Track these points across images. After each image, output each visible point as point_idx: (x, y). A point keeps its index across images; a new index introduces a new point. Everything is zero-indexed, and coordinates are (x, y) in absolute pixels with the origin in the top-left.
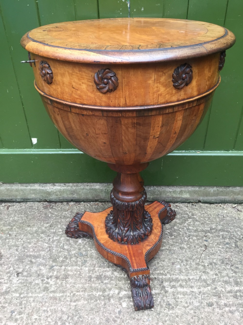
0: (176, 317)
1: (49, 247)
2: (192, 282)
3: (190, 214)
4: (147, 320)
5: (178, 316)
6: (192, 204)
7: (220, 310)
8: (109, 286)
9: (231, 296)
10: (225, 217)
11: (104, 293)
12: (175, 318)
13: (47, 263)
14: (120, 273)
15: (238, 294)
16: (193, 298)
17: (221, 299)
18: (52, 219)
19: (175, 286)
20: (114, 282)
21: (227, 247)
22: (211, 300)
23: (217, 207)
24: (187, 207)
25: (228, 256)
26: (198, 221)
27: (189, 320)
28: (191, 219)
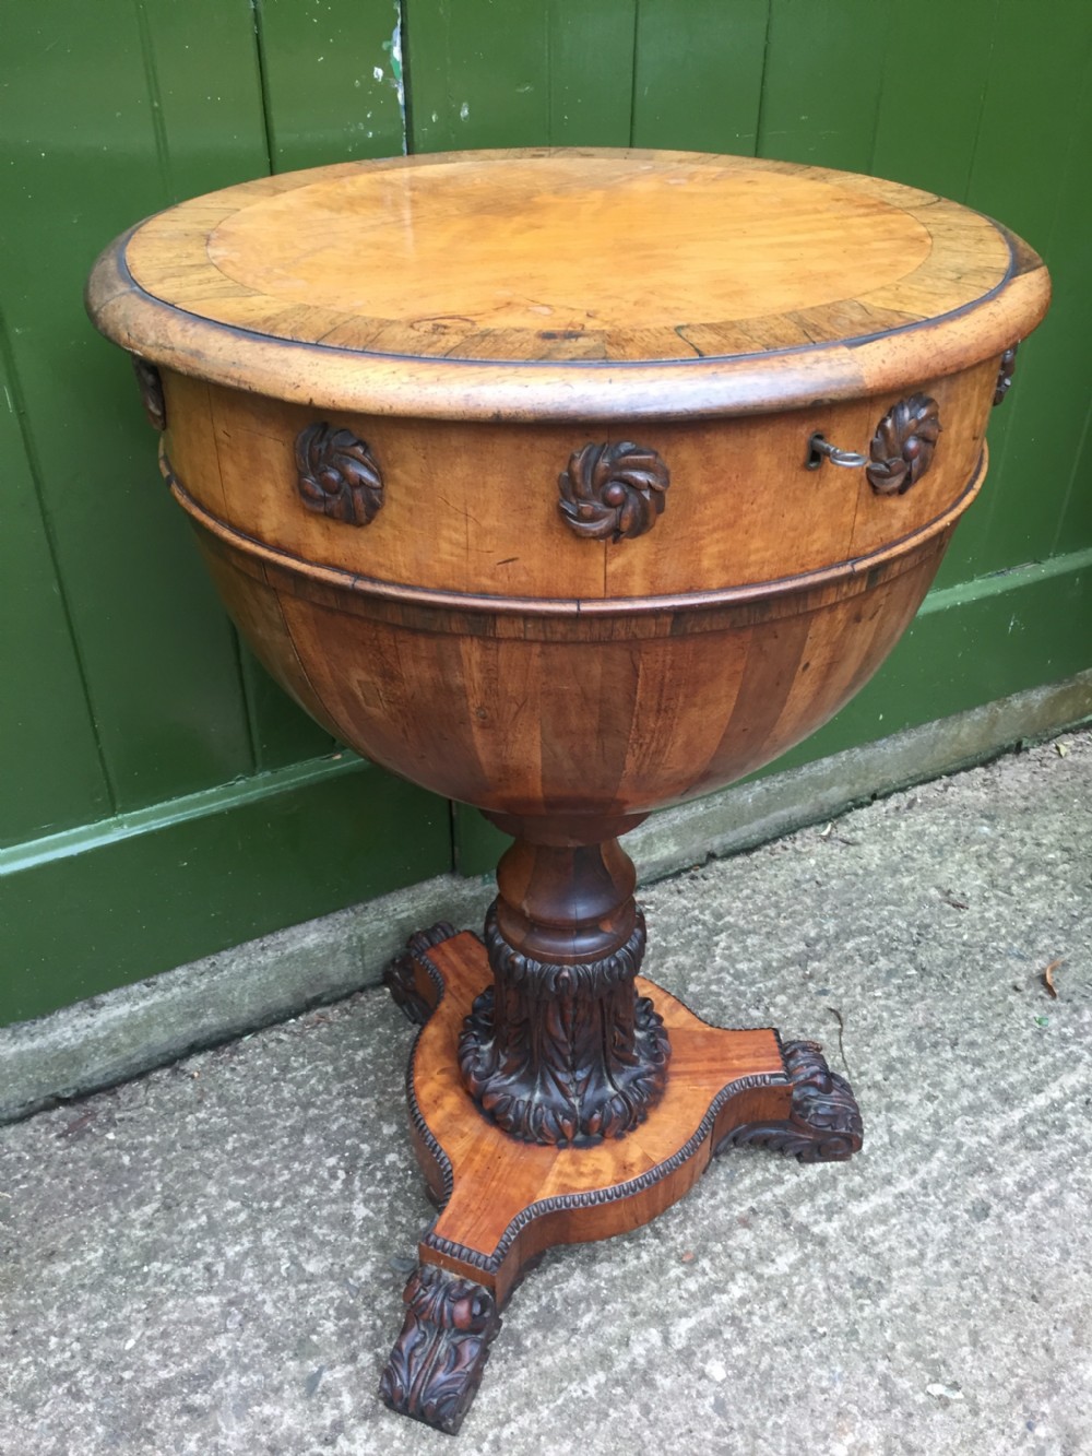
0: (911, 1313)
1: (231, 1303)
2: (876, 1162)
3: (707, 918)
4: (829, 1379)
5: (916, 1303)
6: (689, 874)
7: (1017, 1213)
8: (611, 1330)
9: (1017, 1149)
10: (825, 884)
11: (610, 1368)
12: (913, 1318)
13: (277, 1377)
14: (618, 1259)
15: (1032, 1131)
16: (918, 1215)
17: (999, 1176)
18: (154, 1173)
19: (836, 1204)
20: (619, 1306)
21: (899, 988)
23: (777, 857)
24: (679, 892)
25: (921, 1015)
26: (750, 932)
27: (958, 1298)
28: (723, 935)
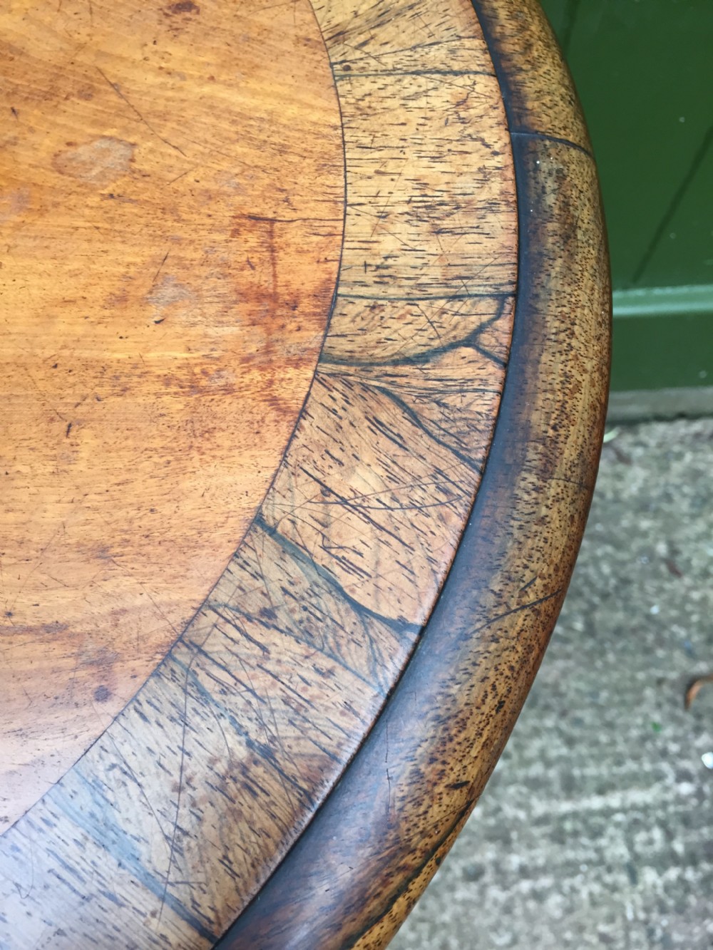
7: (501, 890)
22: (477, 858)
